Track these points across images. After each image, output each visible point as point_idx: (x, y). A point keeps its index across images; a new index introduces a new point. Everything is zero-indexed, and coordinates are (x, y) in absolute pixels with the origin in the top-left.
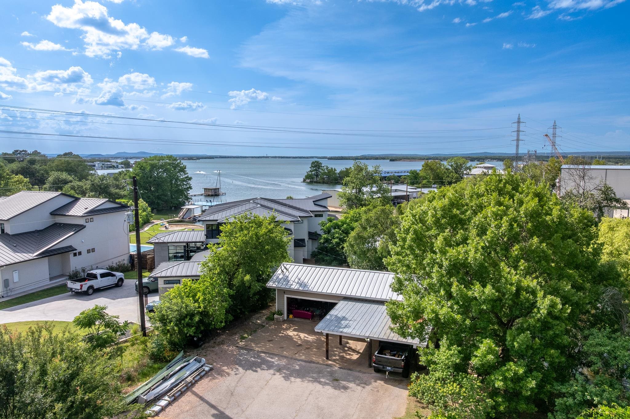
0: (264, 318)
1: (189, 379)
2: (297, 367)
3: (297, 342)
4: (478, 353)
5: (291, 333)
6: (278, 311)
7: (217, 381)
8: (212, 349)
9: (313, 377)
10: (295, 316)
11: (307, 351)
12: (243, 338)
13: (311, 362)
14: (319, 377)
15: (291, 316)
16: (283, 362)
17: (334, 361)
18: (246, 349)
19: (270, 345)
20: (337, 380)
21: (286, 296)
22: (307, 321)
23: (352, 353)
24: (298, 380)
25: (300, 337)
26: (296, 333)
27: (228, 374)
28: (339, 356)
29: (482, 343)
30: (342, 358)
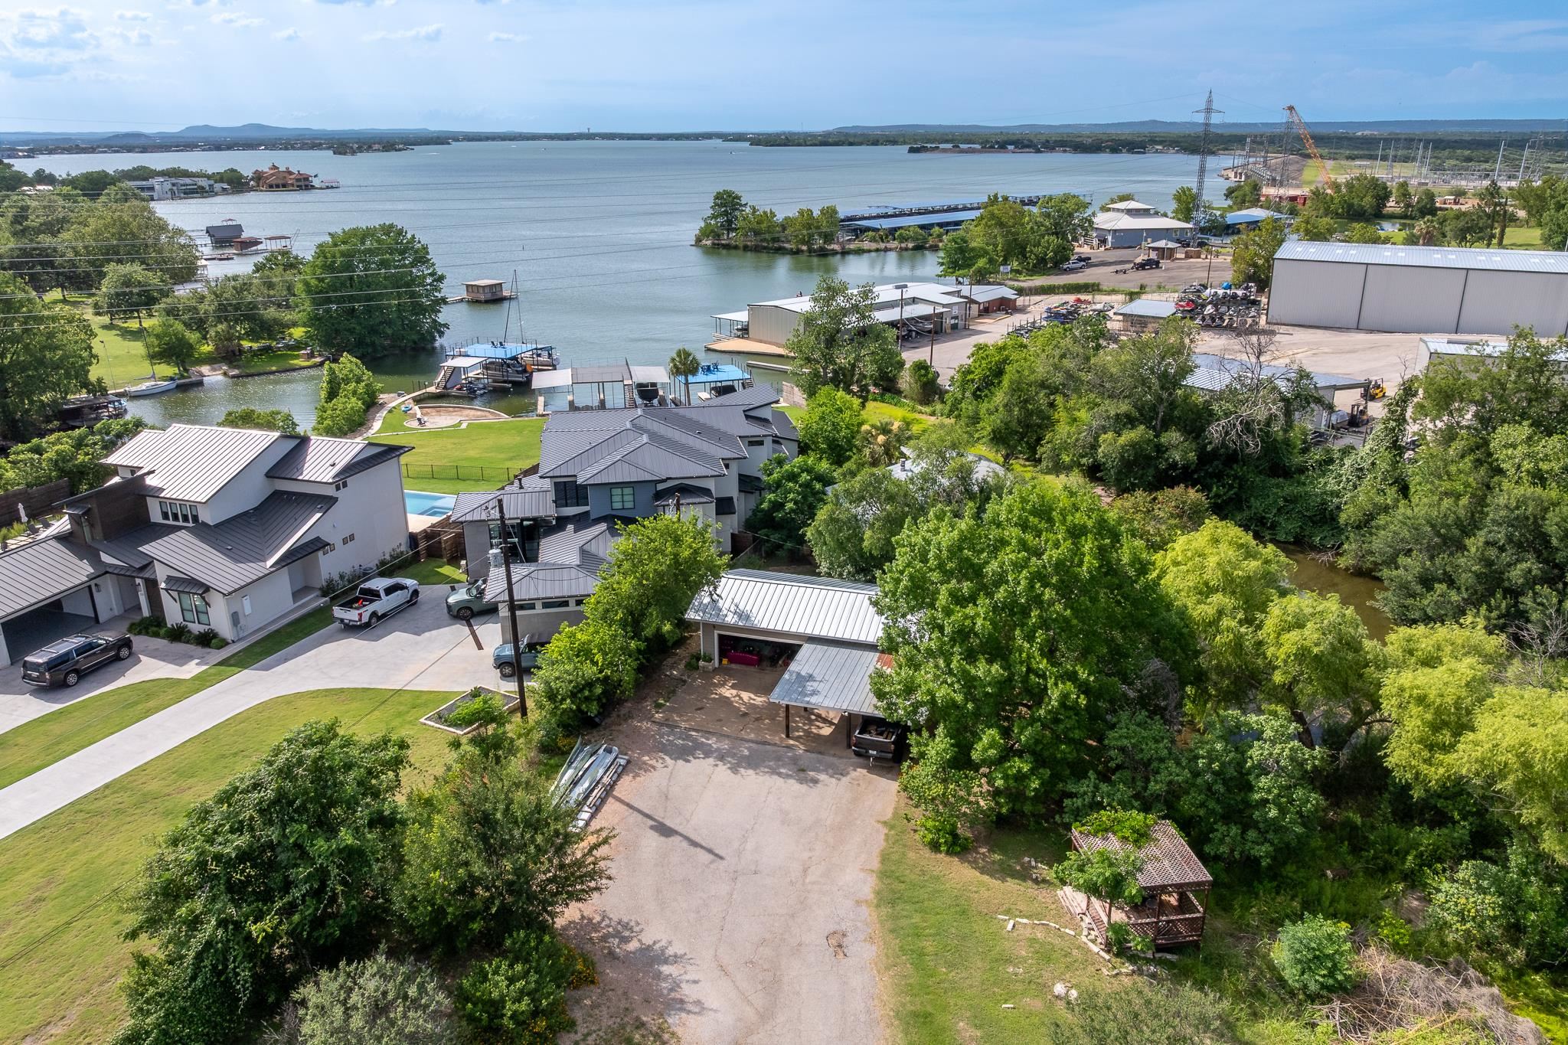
0: (682, 666)
1: (606, 780)
2: (746, 753)
3: (739, 708)
4: (979, 746)
5: (728, 692)
6: (705, 656)
7: (642, 778)
8: (617, 728)
9: (769, 767)
10: (731, 661)
11: (756, 723)
12: (658, 706)
13: (765, 743)
14: (779, 767)
15: (725, 661)
16: (725, 745)
17: (797, 739)
18: (668, 726)
19: (700, 717)
20: (803, 770)
21: (716, 632)
22: (752, 669)
23: (821, 725)
24: (751, 772)
25: (741, 698)
26: (734, 692)
27: (654, 768)
28: (804, 731)
29: (984, 733)
30: (808, 733)
